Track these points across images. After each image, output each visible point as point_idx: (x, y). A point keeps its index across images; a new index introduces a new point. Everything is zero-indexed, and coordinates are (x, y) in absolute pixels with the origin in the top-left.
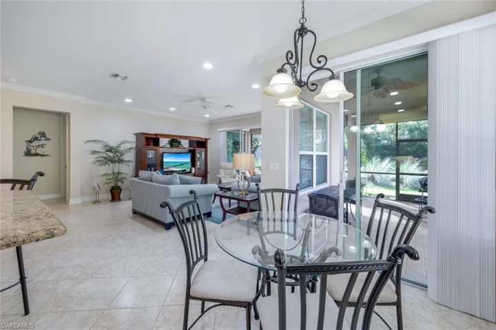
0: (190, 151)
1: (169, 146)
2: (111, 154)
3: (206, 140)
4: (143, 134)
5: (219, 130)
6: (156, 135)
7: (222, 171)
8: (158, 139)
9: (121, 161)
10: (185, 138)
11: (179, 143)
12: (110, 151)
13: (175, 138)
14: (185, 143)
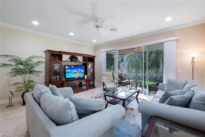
0: (84, 64)
1: (69, 60)
2: (21, 67)
3: (94, 57)
4: (49, 51)
5: (101, 51)
6: (60, 52)
7: (104, 77)
8: (62, 55)
9: (31, 72)
10: (80, 55)
11: (77, 58)
12: (21, 64)
13: (74, 55)
14: (80, 59)
